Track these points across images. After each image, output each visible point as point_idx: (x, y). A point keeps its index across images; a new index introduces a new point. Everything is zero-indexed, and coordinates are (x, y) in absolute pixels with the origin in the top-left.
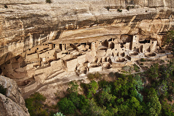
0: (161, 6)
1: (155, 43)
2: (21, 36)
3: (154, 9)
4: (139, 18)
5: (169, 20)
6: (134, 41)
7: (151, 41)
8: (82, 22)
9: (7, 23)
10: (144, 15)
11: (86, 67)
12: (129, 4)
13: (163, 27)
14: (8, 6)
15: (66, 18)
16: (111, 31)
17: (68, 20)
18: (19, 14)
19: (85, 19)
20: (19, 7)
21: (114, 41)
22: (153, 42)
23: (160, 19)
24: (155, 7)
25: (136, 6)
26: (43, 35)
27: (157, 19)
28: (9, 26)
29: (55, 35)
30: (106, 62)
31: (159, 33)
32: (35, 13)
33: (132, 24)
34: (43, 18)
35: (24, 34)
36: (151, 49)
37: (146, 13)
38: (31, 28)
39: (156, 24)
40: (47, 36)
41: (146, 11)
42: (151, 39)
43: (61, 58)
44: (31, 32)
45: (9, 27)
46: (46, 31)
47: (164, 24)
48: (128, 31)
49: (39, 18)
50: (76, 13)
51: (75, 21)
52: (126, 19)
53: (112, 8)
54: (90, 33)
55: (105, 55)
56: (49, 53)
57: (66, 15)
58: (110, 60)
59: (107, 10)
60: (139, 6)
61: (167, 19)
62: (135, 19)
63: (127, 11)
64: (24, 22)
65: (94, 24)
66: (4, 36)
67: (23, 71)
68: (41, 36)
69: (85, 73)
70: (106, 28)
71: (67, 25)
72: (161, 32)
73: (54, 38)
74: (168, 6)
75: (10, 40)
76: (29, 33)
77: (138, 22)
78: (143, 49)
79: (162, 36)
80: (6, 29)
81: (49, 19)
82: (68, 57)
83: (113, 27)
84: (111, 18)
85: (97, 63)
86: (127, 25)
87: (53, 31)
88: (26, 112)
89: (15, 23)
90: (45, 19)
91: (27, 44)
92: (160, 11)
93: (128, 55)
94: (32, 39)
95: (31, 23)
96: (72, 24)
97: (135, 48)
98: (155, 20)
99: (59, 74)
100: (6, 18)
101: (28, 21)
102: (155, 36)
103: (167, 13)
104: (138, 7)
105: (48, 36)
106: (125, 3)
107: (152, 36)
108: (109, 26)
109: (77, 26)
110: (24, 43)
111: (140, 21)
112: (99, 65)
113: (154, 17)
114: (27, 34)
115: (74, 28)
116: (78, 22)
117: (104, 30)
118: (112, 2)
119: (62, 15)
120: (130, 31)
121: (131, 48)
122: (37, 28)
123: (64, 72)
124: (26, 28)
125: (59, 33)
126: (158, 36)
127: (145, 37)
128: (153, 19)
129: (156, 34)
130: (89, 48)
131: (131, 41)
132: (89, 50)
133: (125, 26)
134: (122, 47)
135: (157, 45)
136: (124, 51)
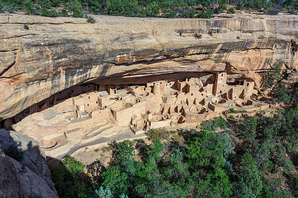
0: (260, 31)
2: (48, 71)
3: (250, 34)
4: (227, 48)
5: (272, 51)
6: (219, 82)
7: (245, 83)
8: (140, 52)
9: (26, 52)
10: (234, 43)
11: (146, 120)
12: (212, 26)
13: (264, 61)
14: (29, 26)
15: (117, 46)
16: (185, 66)
17: (120, 48)
18: (46, 39)
19: (145, 48)
20: (45, 28)
21: (188, 81)
22: (248, 84)
23: (259, 49)
24: (250, 32)
25: (223, 29)
26: (82, 70)
27: (254, 49)
28: (30, 56)
29: (99, 71)
30: (177, 114)
31: (258, 70)
32: (70, 37)
33: (216, 57)
34: (81, 46)
35: (51, 69)
36: (245, 94)
37: (237, 41)
38: (63, 59)
39: (252, 57)
41: (238, 38)
42: (245, 79)
43: (109, 106)
44: (63, 66)
45: (30, 58)
46: (85, 65)
47: (265, 57)
48: (211, 67)
49: (75, 44)
50: (131, 39)
51: (130, 50)
52: (208, 49)
53: (186, 31)
54: (152, 68)
55: (175, 103)
56: (89, 98)
57: (117, 41)
58: (182, 110)
59: (179, 34)
60: (227, 29)
61: (269, 50)
62: (221, 49)
63: (209, 37)
64: (53, 51)
66: (22, 72)
67: (49, 125)
68: (78, 72)
69: (144, 130)
70: (178, 62)
72: (260, 68)
73: (98, 76)
74: (270, 31)
75: (31, 77)
76: (60, 67)
77: (225, 54)
78: (233, 94)
80: (25, 61)
81: (91, 47)
82: (119, 104)
83: (188, 60)
84: (185, 47)
85: (163, 114)
86: (209, 58)
87: (97, 65)
88: (51, 188)
89: (40, 51)
90: (85, 46)
91: (57, 83)
92: (259, 38)
93: (211, 103)
94: (64, 76)
95: (64, 52)
96: (125, 55)
97: (221, 92)
98: (250, 51)
99: (104, 130)
100: (26, 44)
101: (59, 50)
102: (251, 75)
103: (269, 41)
104: (225, 32)
105: (88, 73)
106: (207, 25)
107: (246, 75)
108: (181, 58)
109: (132, 58)
110: (52, 83)
111: (228, 52)
112: (166, 117)
113: (250, 47)
114: (57, 69)
115: (128, 61)
116: (135, 52)
117: (172, 65)
118: (187, 23)
119: (111, 41)
120: (213, 67)
121: (214, 93)
122: (72, 59)
123: (112, 127)
124: (56, 59)
125: (106, 68)
126: (255, 74)
127: (236, 76)
128: (247, 50)
129: (253, 72)
130: (151, 91)
131: (215, 81)
132: (151, 94)
133: (205, 59)
134: (202, 90)
135: (254, 88)
136: (204, 97)
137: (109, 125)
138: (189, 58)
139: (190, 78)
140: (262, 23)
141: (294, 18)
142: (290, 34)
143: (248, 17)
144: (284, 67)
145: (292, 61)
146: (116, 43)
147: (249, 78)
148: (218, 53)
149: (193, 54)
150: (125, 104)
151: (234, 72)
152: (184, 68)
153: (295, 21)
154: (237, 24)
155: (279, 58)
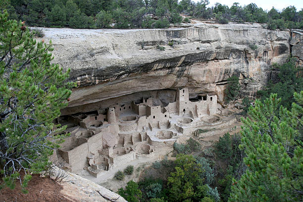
0: (216, 41)
3: (208, 45)
4: (190, 60)
5: (229, 61)
6: (182, 99)
7: (209, 97)
8: (104, 71)
10: (196, 54)
11: (105, 156)
12: (172, 37)
13: (223, 72)
15: (77, 65)
17: (80, 68)
19: (109, 65)
21: (146, 101)
22: (211, 98)
23: (217, 59)
24: (208, 42)
25: (183, 40)
27: (213, 60)
30: (141, 143)
31: (218, 82)
33: (178, 71)
36: (210, 110)
37: (198, 52)
39: (213, 68)
41: (198, 49)
42: (208, 92)
47: (224, 68)
48: (173, 82)
50: (92, 55)
51: (93, 69)
52: (170, 63)
53: (147, 43)
54: (112, 90)
59: (140, 47)
60: (187, 40)
61: (226, 61)
62: (184, 62)
63: (171, 49)
65: (123, 74)
69: (105, 169)
70: (140, 80)
71: (78, 78)
72: (221, 80)
74: (226, 41)
77: (187, 67)
78: (198, 111)
79: (223, 86)
83: (151, 77)
84: (150, 61)
85: (125, 145)
86: (171, 73)
92: (217, 48)
93: (177, 125)
96: (87, 76)
97: (184, 110)
98: (210, 63)
102: (214, 88)
103: (226, 51)
104: (185, 43)
106: (167, 35)
107: (208, 88)
108: (144, 75)
109: (95, 79)
111: (190, 65)
112: (130, 149)
113: (209, 58)
115: (90, 83)
116: (98, 71)
117: (134, 84)
118: (147, 35)
119: (69, 59)
120: (175, 83)
121: (177, 112)
126: (217, 87)
127: (198, 91)
128: (207, 61)
129: (215, 85)
130: (105, 120)
131: (176, 99)
132: (105, 123)
133: (168, 74)
134: (164, 111)
135: (218, 102)
136: (167, 118)
138: (152, 74)
139: (148, 99)
140: (217, 32)
141: (243, 27)
142: (242, 43)
143: (204, 27)
144: (241, 77)
145: (248, 70)
146: (75, 61)
147: (212, 92)
148: (180, 66)
149: (157, 70)
150: (75, 140)
151: (196, 86)
152: (145, 86)
153: (244, 30)
154: (196, 34)
155: (236, 68)
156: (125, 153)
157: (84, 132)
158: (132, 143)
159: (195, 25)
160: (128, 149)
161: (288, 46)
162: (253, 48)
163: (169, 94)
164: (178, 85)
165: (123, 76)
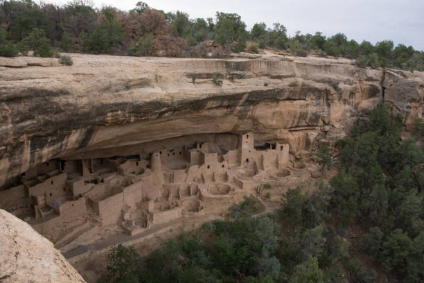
0: (290, 76)
1: (286, 148)
2: (6, 142)
3: (279, 81)
4: (255, 98)
5: (306, 103)
6: (244, 146)
7: (278, 146)
8: (141, 107)
10: (262, 92)
11: (144, 211)
12: (234, 69)
13: (298, 116)
15: (108, 98)
16: (198, 126)
17: (112, 101)
19: (148, 100)
21: (200, 147)
22: (282, 147)
23: (291, 100)
24: (280, 77)
25: (247, 73)
26: (55, 138)
27: (285, 100)
29: (80, 138)
30: (190, 197)
31: (291, 128)
32: (39, 87)
33: (240, 111)
34: (56, 99)
35: (10, 139)
36: (279, 162)
37: (265, 89)
38: (28, 122)
39: (285, 110)
40: (63, 140)
41: (266, 85)
42: (278, 140)
43: (85, 193)
44: (27, 133)
46: (62, 129)
47: (299, 110)
48: (233, 125)
49: (47, 98)
50: (128, 87)
51: (127, 104)
52: (230, 101)
53: (200, 76)
55: (185, 181)
56: (52, 182)
57: (107, 91)
58: (197, 191)
59: (190, 80)
60: (252, 74)
61: (302, 102)
62: (247, 101)
63: (231, 83)
64: (13, 109)
65: (166, 112)
68: (49, 140)
69: (143, 227)
70: (190, 120)
71: (109, 114)
72: (294, 125)
73: (77, 146)
74: (302, 77)
76: (23, 134)
77: (251, 107)
78: (264, 162)
79: (297, 133)
81: (70, 101)
83: (205, 116)
84: (202, 98)
85: (169, 199)
86: (231, 112)
87: (77, 129)
90: (61, 100)
91: (17, 161)
92: (291, 86)
93: (236, 178)
94: (29, 149)
95: (30, 110)
97: (247, 160)
98: (282, 103)
99: (81, 233)
101: (22, 107)
102: (285, 134)
103: (302, 90)
104: (250, 77)
105: (65, 141)
106: (226, 67)
107: (279, 135)
108: (195, 115)
109: (130, 116)
110: (10, 161)
111: (255, 105)
112: (175, 204)
113: (280, 97)
114: (19, 137)
115: (123, 121)
116: (134, 107)
117: (183, 125)
118: (201, 65)
119: (99, 92)
120: (236, 126)
121: (239, 162)
122: (42, 121)
123: (92, 227)
124: (18, 122)
125: (89, 133)
126: (289, 133)
127: (265, 137)
128: (278, 101)
129: (286, 131)
130: (148, 166)
131: (239, 145)
132: (148, 170)
133: (226, 115)
134: (222, 160)
135: (290, 152)
136: (225, 169)
137: (87, 225)
138: (206, 113)
139: (203, 143)
140: (292, 66)
141: (324, 62)
142: (323, 81)
143: (275, 59)
144: (321, 123)
145: (329, 114)
146: (106, 95)
147: (283, 140)
148: (243, 105)
149: (211, 108)
150: (110, 188)
151: (263, 131)
152: (197, 128)
153: (326, 66)
154: (264, 67)
155: (314, 111)
156: (168, 208)
157: (121, 179)
158: (178, 197)
159: (264, 56)
160: (172, 204)
161: (380, 88)
162: (335, 87)
163: (229, 139)
164: (240, 129)
165: (166, 115)
